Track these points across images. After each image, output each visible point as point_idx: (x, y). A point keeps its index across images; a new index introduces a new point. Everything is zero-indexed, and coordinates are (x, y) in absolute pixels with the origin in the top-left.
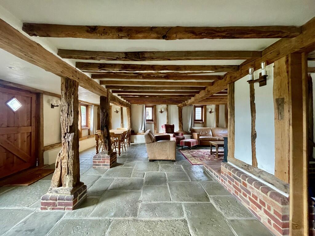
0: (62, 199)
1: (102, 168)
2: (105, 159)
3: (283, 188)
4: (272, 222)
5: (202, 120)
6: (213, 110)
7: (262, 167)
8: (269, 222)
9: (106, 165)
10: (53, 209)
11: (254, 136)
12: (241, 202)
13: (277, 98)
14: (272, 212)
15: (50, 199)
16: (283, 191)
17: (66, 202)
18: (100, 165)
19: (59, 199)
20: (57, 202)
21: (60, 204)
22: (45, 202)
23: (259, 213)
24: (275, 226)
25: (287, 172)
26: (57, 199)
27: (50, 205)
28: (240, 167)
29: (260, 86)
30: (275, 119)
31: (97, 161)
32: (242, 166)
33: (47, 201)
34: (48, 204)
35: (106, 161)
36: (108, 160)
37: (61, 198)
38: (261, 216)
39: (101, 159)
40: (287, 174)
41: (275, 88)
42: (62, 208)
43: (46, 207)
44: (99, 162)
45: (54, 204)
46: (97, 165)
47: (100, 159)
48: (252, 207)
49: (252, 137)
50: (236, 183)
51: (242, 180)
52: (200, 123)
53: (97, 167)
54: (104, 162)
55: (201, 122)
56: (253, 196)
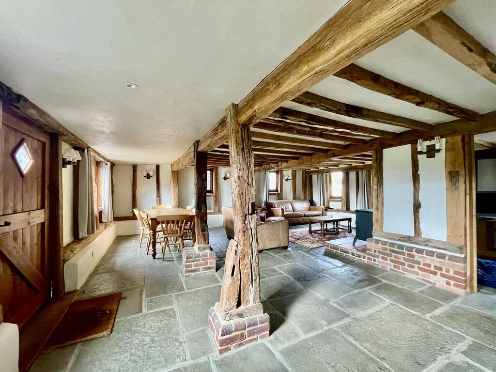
0: (254, 325)
1: (202, 275)
2: (207, 259)
3: (458, 250)
4: (452, 282)
5: (277, 191)
6: (291, 177)
7: (428, 236)
8: (448, 284)
9: (209, 268)
10: (240, 345)
11: (417, 207)
12: (406, 275)
13: (451, 170)
14: (451, 274)
15: (236, 330)
16: (458, 253)
17: (260, 327)
18: (199, 270)
19: (249, 326)
20: (246, 331)
21: (251, 333)
22: (227, 339)
23: (434, 280)
24: (455, 285)
25: (463, 235)
26: (247, 326)
27: (237, 340)
28: (396, 240)
29: (427, 158)
30: (447, 190)
31: (193, 263)
32: (400, 238)
33: (231, 335)
34: (232, 340)
35: (209, 261)
36: (213, 258)
37: (252, 323)
38: (436, 281)
39: (201, 258)
40: (463, 238)
41: (448, 161)
42: (254, 339)
43: (229, 345)
44: (196, 266)
45: (242, 336)
46: (192, 271)
47: (199, 260)
48: (424, 276)
49: (415, 208)
50: (395, 257)
51: (406, 252)
52: (275, 194)
53: (192, 274)
54: (206, 263)
55: (277, 193)
56: (424, 264)
